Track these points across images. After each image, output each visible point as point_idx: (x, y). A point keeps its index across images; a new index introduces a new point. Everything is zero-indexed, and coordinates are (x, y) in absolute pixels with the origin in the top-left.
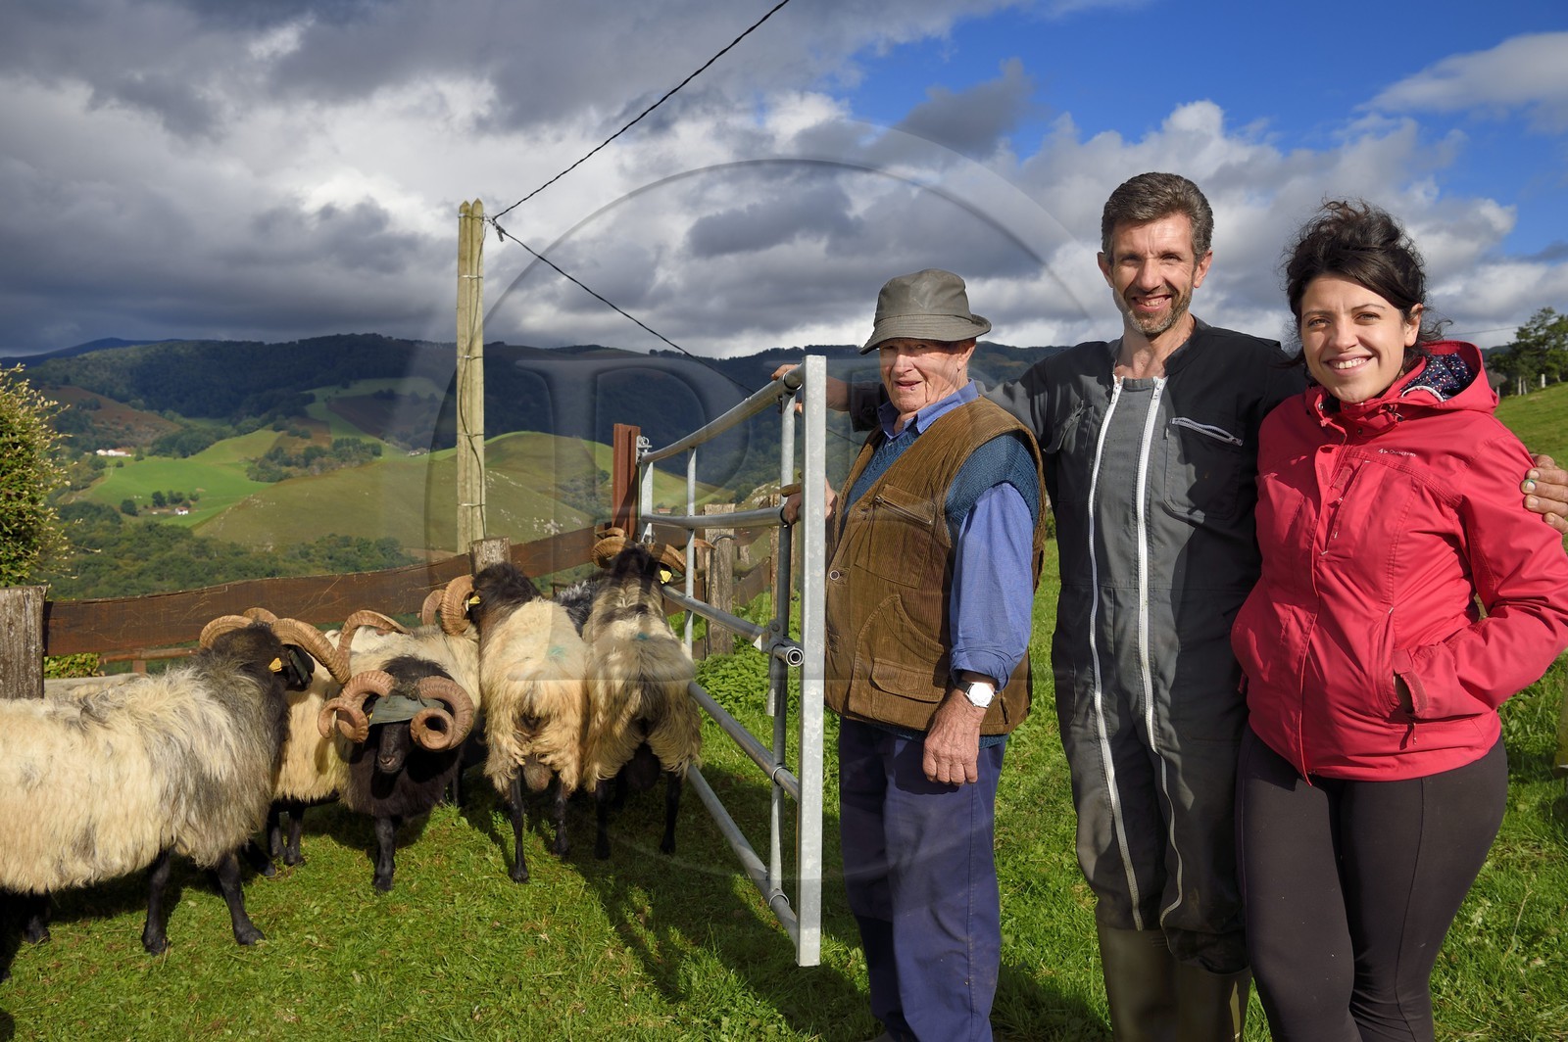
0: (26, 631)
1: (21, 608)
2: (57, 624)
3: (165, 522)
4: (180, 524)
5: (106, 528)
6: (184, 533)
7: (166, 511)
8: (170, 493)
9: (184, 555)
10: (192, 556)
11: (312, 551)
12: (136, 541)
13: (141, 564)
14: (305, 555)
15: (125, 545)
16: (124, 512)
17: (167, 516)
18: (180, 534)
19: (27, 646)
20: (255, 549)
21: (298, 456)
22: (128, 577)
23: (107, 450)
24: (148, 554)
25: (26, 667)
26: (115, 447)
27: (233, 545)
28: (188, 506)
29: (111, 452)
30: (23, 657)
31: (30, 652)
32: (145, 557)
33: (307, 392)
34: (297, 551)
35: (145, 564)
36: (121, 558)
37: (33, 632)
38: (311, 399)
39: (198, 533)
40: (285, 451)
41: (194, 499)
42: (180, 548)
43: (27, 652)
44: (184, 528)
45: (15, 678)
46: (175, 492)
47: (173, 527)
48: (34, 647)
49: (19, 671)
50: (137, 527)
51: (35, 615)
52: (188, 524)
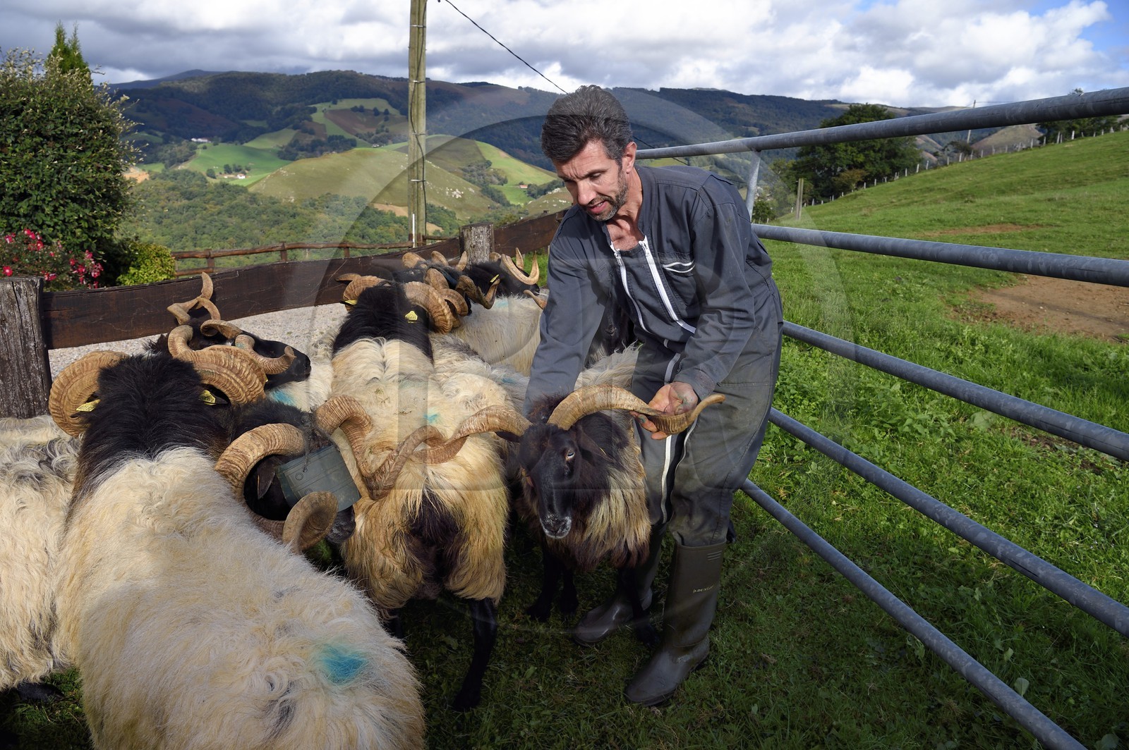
0: (22, 327)
1: (13, 303)
2: (61, 315)
3: (232, 183)
4: (241, 184)
5: (198, 186)
6: (242, 190)
7: (232, 176)
8: (234, 165)
9: (244, 202)
10: (248, 204)
11: (317, 203)
12: (216, 194)
13: (219, 207)
14: (313, 205)
15: (210, 196)
16: (208, 176)
17: (233, 179)
18: (240, 190)
19: (25, 343)
20: (284, 200)
21: (307, 145)
22: (212, 215)
23: (197, 138)
24: (223, 201)
25: (27, 365)
26: (201, 137)
27: (271, 198)
28: (245, 174)
29: (200, 140)
30: (21, 354)
31: (29, 349)
32: (221, 203)
33: (312, 106)
34: (308, 202)
35: (222, 207)
36: (208, 203)
37: (30, 329)
38: (314, 110)
39: (251, 190)
40: (300, 142)
41: (248, 169)
42: (241, 198)
43: (26, 350)
44: (243, 187)
45: (16, 377)
46: (237, 165)
47: (236, 186)
48: (33, 344)
49: (19, 369)
50: (216, 185)
51: (29, 310)
52: (245, 184)
